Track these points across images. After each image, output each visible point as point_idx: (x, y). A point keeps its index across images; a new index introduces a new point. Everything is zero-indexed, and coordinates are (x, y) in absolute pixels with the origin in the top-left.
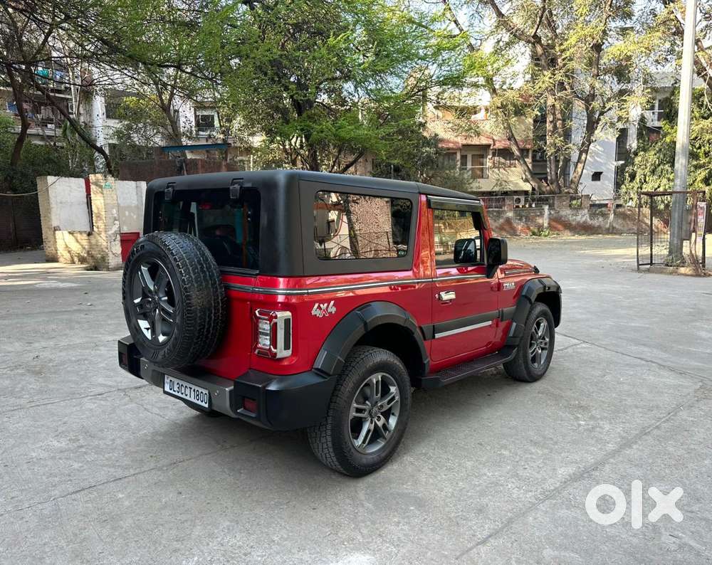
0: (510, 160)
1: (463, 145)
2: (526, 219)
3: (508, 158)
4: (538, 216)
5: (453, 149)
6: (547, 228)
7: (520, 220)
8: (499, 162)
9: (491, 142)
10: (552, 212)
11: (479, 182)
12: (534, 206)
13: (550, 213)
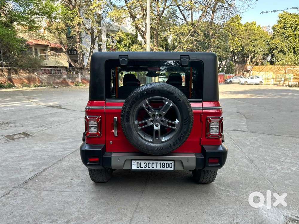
0: (58, 53)
1: (36, 44)
2: (72, 78)
3: (57, 52)
4: (77, 77)
5: (30, 45)
6: (81, 83)
7: (70, 79)
8: (53, 53)
9: (49, 44)
10: (82, 76)
11: (46, 62)
12: (74, 73)
13: (81, 77)
